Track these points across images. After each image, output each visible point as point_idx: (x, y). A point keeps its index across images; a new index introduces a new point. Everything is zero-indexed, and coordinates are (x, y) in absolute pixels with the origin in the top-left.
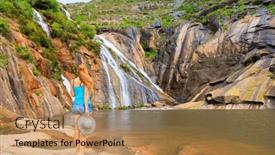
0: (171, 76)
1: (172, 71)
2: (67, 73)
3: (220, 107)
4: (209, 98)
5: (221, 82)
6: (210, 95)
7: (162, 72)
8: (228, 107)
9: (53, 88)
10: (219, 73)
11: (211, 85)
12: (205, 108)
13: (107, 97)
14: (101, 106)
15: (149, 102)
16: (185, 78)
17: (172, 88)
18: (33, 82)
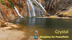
0: (50, 6)
1: (51, 4)
2: (16, 6)
3: (61, 18)
4: (59, 15)
5: (64, 9)
6: (59, 14)
7: (48, 5)
8: (63, 18)
9: (12, 11)
10: (65, 6)
11: (62, 10)
12: (57, 18)
13: (28, 13)
14: (27, 16)
15: (41, 15)
16: (55, 7)
17: (50, 10)
18: (6, 11)
